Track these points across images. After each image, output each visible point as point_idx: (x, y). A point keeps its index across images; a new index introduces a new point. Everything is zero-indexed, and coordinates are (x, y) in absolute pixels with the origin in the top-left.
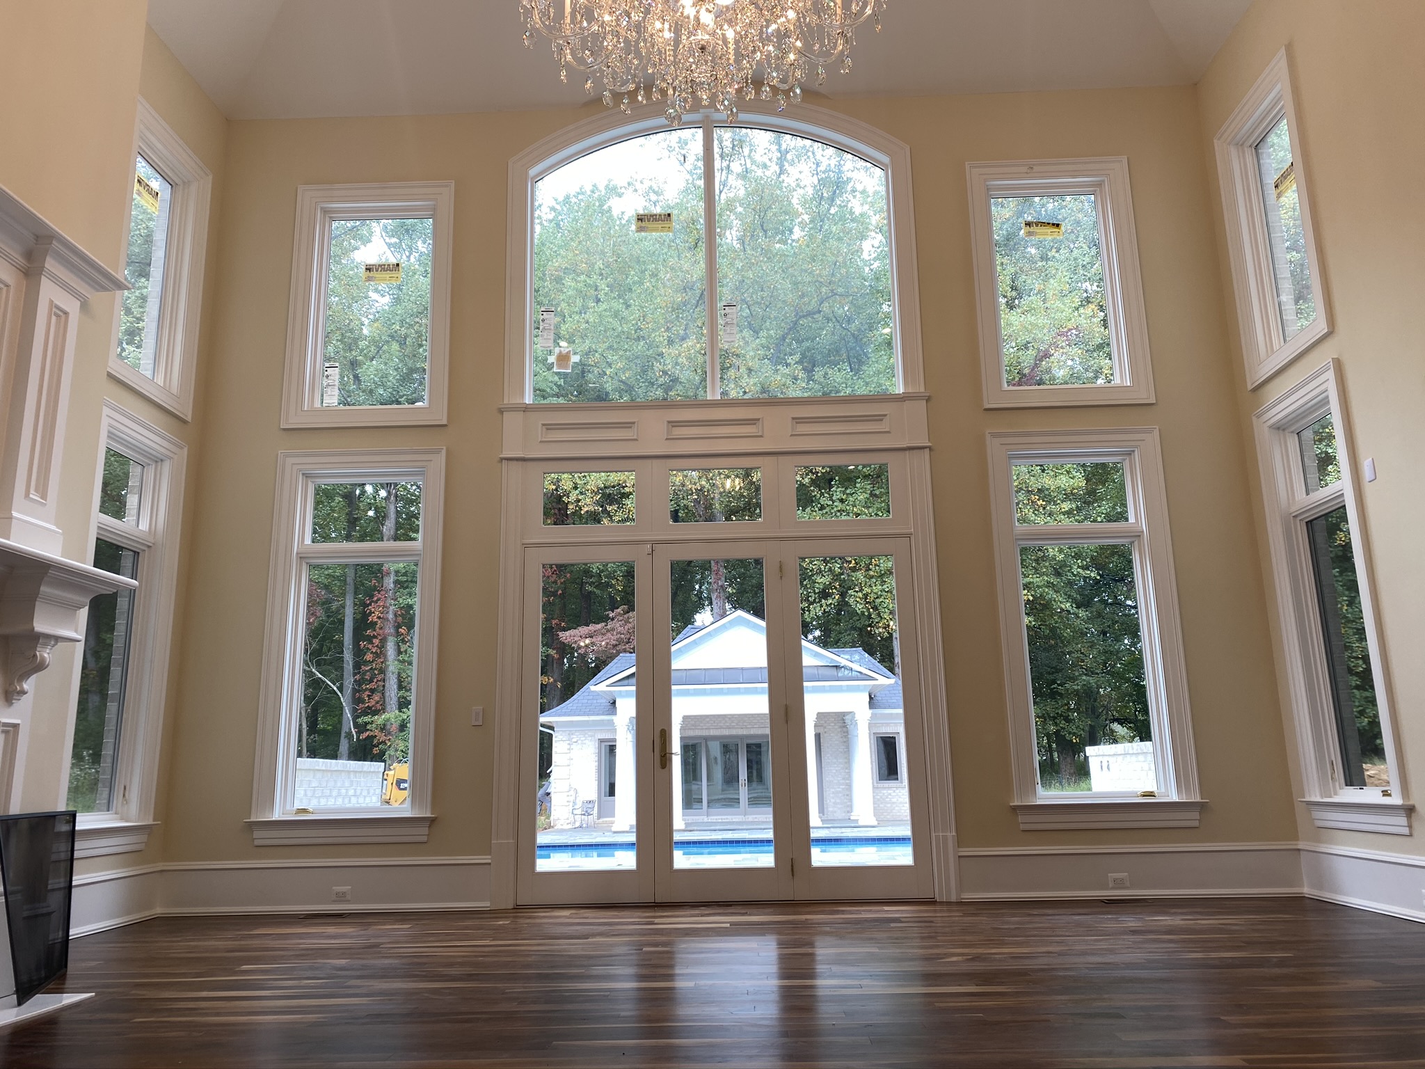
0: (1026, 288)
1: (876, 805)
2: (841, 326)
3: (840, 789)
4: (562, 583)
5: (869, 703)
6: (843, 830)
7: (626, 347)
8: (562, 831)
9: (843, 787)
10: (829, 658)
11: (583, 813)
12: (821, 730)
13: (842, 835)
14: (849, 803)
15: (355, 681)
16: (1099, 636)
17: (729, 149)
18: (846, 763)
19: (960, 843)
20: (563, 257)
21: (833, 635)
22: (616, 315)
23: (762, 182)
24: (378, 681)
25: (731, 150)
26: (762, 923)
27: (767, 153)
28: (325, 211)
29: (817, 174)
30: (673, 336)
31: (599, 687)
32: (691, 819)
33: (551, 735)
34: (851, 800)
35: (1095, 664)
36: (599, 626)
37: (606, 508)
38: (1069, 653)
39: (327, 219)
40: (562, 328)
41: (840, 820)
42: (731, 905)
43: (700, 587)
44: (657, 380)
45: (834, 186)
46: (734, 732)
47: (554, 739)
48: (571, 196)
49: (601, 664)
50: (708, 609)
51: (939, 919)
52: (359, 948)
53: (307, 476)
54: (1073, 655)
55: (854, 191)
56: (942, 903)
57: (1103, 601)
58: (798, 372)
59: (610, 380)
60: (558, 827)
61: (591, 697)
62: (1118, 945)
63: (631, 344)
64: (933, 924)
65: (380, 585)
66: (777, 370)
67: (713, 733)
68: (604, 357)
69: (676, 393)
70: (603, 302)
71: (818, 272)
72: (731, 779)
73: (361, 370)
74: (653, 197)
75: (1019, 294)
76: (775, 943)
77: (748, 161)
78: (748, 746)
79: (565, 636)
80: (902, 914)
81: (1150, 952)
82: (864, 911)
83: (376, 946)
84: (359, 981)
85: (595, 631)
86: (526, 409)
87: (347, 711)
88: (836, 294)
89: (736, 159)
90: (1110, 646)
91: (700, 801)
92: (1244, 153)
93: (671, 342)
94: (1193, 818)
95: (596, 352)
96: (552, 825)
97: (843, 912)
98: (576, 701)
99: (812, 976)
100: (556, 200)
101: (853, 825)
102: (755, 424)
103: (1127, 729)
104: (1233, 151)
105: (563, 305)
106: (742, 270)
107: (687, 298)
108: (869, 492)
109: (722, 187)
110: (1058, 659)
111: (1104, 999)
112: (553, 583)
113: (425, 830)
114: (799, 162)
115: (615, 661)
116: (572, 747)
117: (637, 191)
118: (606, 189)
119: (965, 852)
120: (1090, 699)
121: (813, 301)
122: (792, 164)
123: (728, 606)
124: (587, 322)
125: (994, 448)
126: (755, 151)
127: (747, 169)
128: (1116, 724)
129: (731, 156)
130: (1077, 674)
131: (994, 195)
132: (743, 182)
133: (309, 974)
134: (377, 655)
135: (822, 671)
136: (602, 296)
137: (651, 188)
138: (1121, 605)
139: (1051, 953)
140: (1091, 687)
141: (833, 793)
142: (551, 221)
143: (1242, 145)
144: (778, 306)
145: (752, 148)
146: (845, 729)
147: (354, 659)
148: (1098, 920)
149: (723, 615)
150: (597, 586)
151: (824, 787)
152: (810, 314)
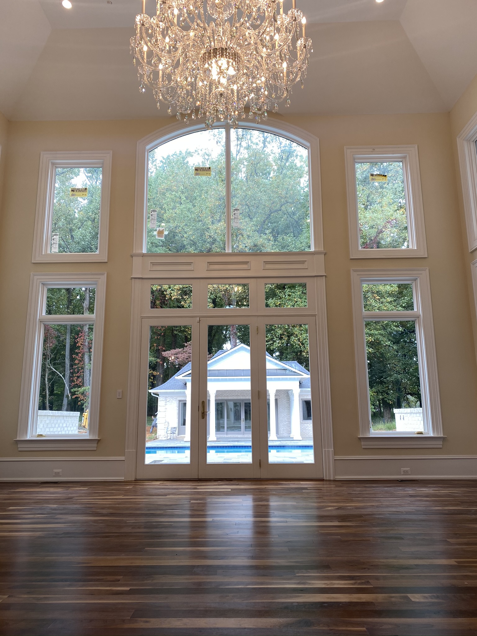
0: (374, 201)
1: (301, 431)
2: (290, 216)
3: (286, 424)
4: (163, 330)
5: (299, 385)
6: (287, 442)
7: (193, 225)
8: (161, 441)
9: (287, 422)
10: (282, 366)
11: (171, 433)
12: (278, 397)
13: (286, 444)
14: (289, 430)
15: (70, 372)
16: (402, 357)
17: (241, 136)
18: (288, 412)
19: (335, 453)
20: (166, 183)
21: (284, 355)
22: (189, 210)
23: (256, 151)
24: (81, 372)
25: (242, 136)
26: (246, 489)
27: (258, 138)
28: (53, 164)
29: (280, 148)
30: (214, 220)
31: (179, 377)
32: (219, 436)
33: (157, 398)
34: (290, 429)
35: (400, 369)
36: (180, 350)
37: (183, 297)
38: (390, 364)
39: (54, 167)
40: (165, 216)
41: (286, 437)
42: (232, 480)
43: (226, 332)
44: (207, 240)
45: (288, 154)
46: (239, 398)
47: (159, 400)
48: (170, 156)
49: (181, 366)
50: (229, 342)
51: (325, 488)
52: (63, 499)
53: (44, 284)
54: (391, 365)
55: (297, 156)
56: (326, 480)
57: (405, 342)
58: (270, 237)
59: (186, 239)
60: (160, 439)
61: (176, 382)
62: (404, 502)
63: (196, 223)
64: (322, 491)
65: (82, 330)
66: (261, 236)
67: (230, 398)
68: (183, 229)
69: (216, 246)
70: (183, 204)
71: (280, 192)
72: (237, 417)
73: (74, 233)
74: (207, 157)
75: (370, 203)
76: (251, 499)
77: (250, 142)
78: (245, 403)
79: (165, 354)
80: (309, 485)
81: (418, 506)
82: (291, 484)
83: (71, 498)
84: (61, 516)
85: (178, 352)
86: (143, 255)
87: (67, 386)
88: (288, 202)
89: (244, 140)
90: (407, 361)
91: (224, 427)
92: (470, 145)
93: (213, 223)
94: (439, 444)
95: (180, 227)
96: (157, 438)
97: (282, 484)
98: (169, 383)
99: (267, 516)
100: (163, 157)
101: (291, 440)
102: (247, 264)
103: (414, 398)
104: (465, 144)
105: (165, 205)
106: (246, 191)
107: (221, 203)
108: (301, 291)
109: (237, 153)
110: (384, 367)
111: (395, 530)
112: (160, 330)
113: (95, 445)
114: (272, 142)
115: (187, 365)
116: (167, 403)
117: (199, 154)
118: (185, 153)
119: (338, 457)
120: (398, 385)
121: (278, 205)
122: (269, 143)
123: (238, 341)
124: (176, 213)
125: (354, 277)
126: (253, 137)
127: (249, 145)
128: (409, 395)
129: (242, 139)
130: (392, 373)
131: (357, 161)
132: (247, 151)
133: (39, 512)
134: (80, 361)
135: (279, 371)
136: (182, 202)
137: (205, 153)
138: (412, 343)
139: (373, 506)
140: (399, 379)
141: (283, 425)
142: (160, 167)
143: (469, 141)
144: (262, 207)
145: (251, 135)
146: (288, 397)
147: (70, 363)
148: (396, 490)
149: (235, 346)
150: (179, 331)
151: (279, 423)
152: (276, 211)
